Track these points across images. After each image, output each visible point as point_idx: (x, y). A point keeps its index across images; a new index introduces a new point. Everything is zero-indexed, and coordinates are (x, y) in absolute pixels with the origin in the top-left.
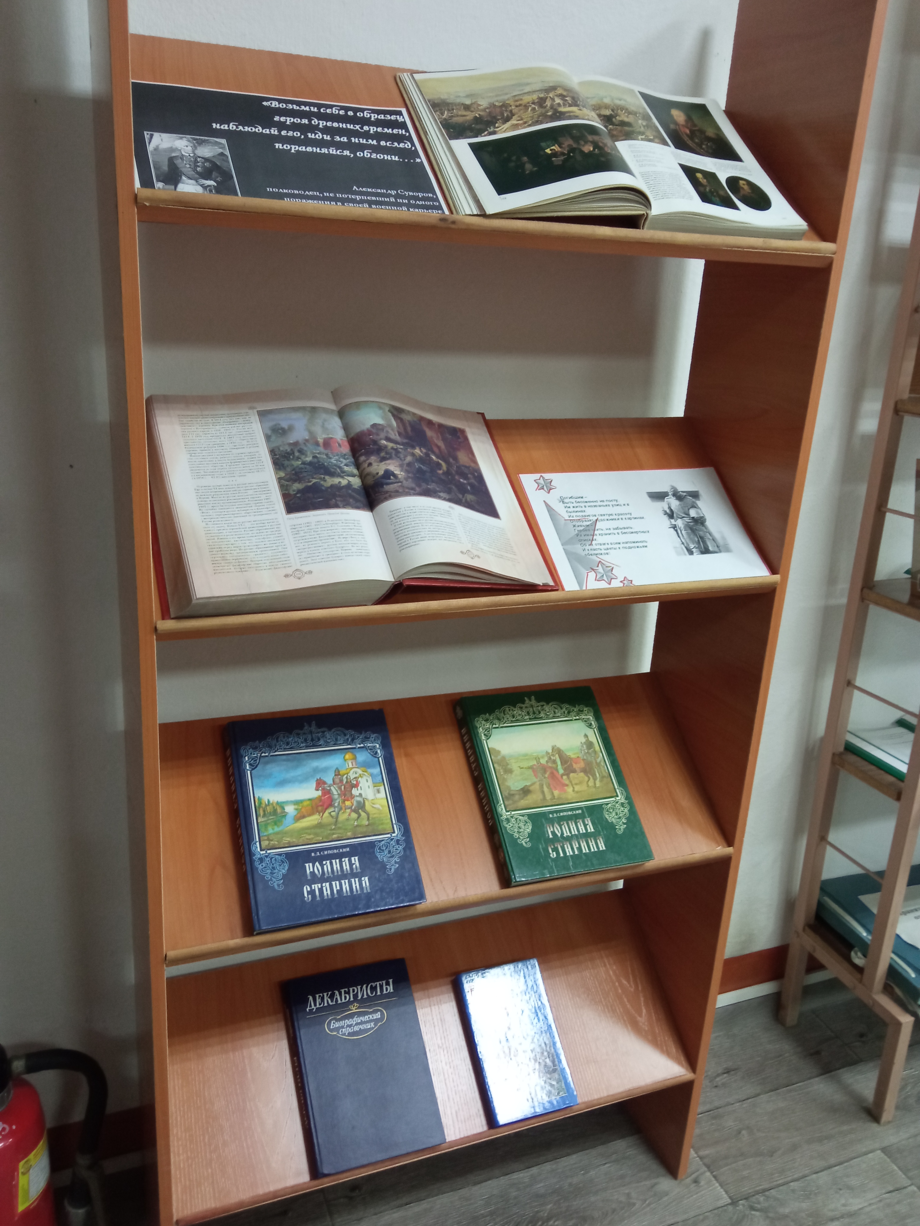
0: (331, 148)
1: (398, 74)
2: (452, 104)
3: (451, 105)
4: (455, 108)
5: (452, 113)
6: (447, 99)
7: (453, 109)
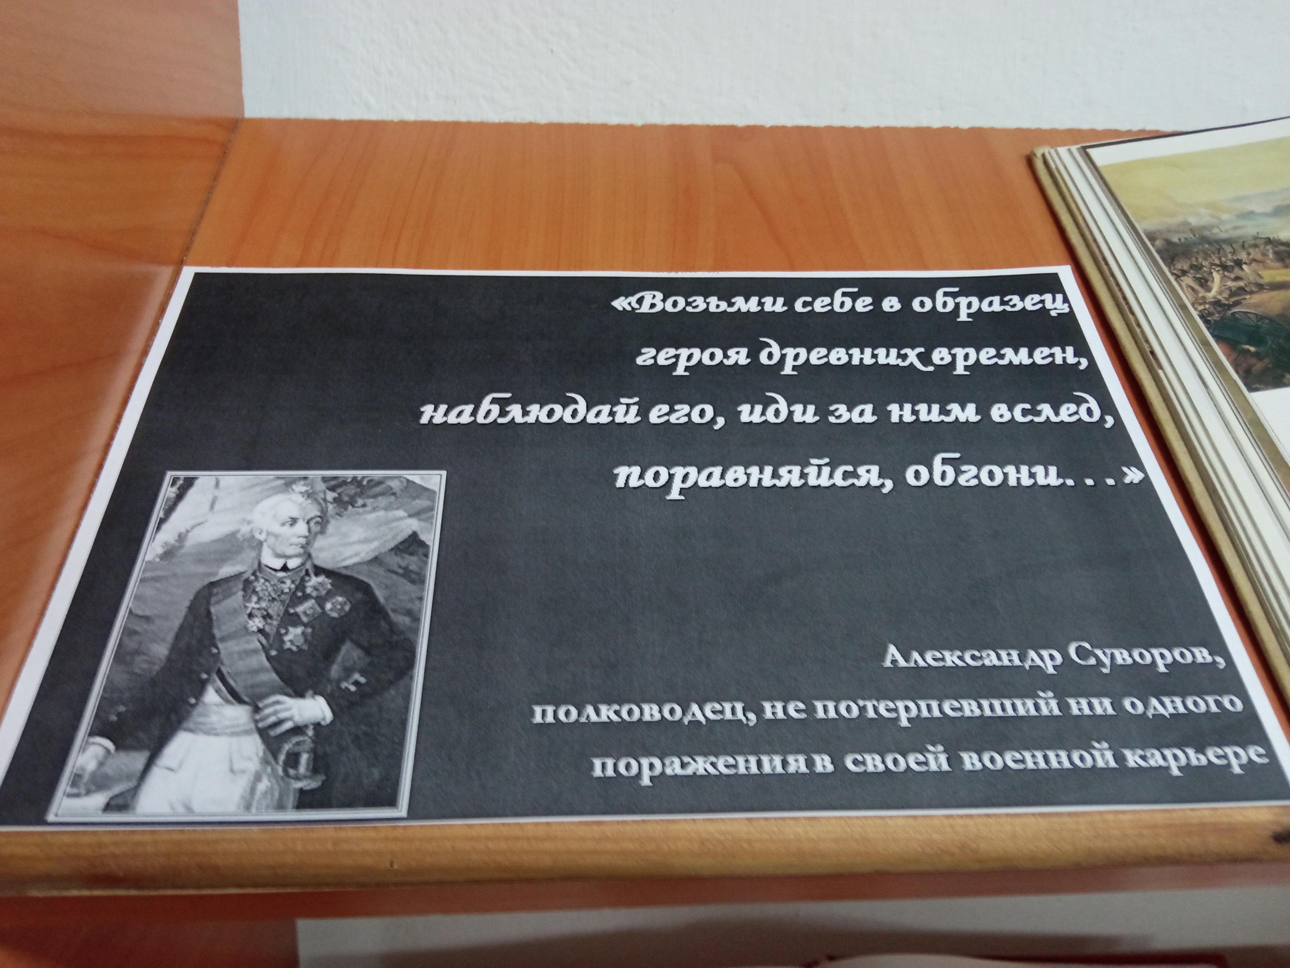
0: (814, 461)
1: (1039, 152)
2: (1229, 242)
3: (1228, 249)
4: (1243, 256)
5: (1237, 279)
6: (1213, 227)
7: (1239, 263)
